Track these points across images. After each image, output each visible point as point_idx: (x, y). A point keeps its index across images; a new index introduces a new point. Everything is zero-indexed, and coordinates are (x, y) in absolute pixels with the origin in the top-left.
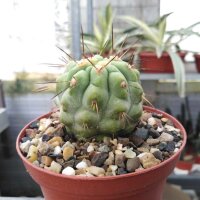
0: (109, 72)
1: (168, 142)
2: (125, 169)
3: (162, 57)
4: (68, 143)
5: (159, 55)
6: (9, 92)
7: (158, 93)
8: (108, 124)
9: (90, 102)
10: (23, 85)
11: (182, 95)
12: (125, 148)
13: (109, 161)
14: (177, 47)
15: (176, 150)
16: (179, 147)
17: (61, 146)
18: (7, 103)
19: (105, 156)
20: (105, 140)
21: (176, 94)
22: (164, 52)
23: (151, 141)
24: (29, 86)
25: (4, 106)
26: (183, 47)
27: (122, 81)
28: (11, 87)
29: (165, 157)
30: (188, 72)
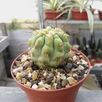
0: (54, 38)
1: (81, 71)
2: (61, 85)
3: (83, 12)
4: (34, 71)
5: (81, 11)
6: (9, 28)
7: (80, 29)
8: (53, 63)
9: (45, 53)
10: (16, 25)
11: (92, 31)
12: (61, 74)
13: (53, 81)
14: (91, 7)
15: (85, 75)
16: (86, 74)
17: (31, 72)
18: (8, 34)
19: (52, 79)
20: (52, 70)
21: (89, 29)
22: (84, 10)
23: (74, 70)
24: (18, 26)
25: (7, 35)
26: (93, 7)
27: (60, 43)
28: (10, 26)
29: (80, 79)
30: (95, 20)
